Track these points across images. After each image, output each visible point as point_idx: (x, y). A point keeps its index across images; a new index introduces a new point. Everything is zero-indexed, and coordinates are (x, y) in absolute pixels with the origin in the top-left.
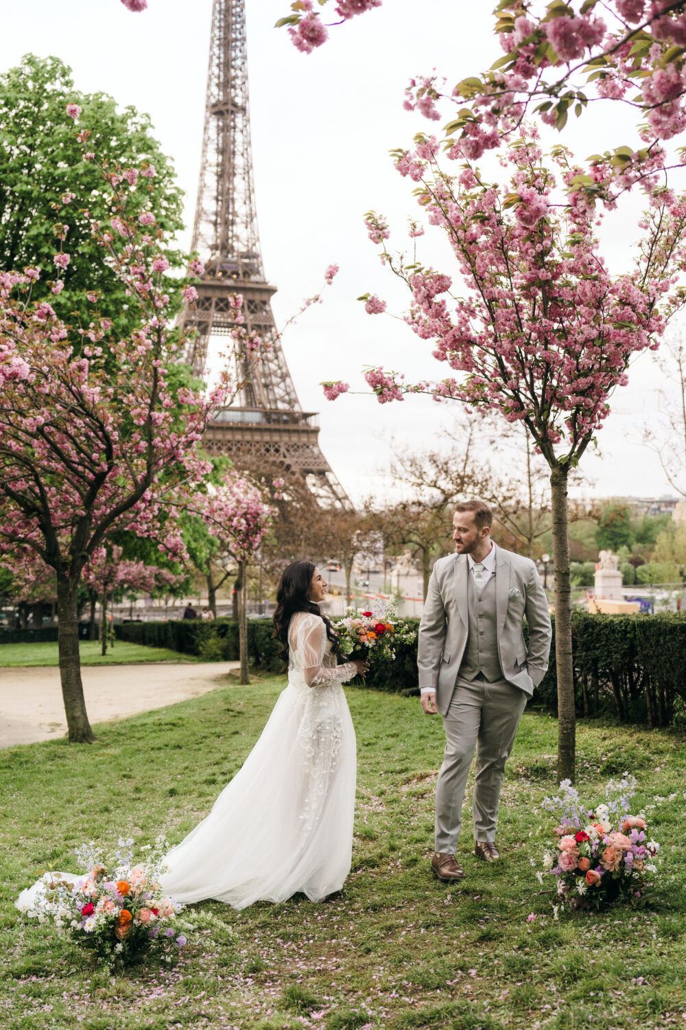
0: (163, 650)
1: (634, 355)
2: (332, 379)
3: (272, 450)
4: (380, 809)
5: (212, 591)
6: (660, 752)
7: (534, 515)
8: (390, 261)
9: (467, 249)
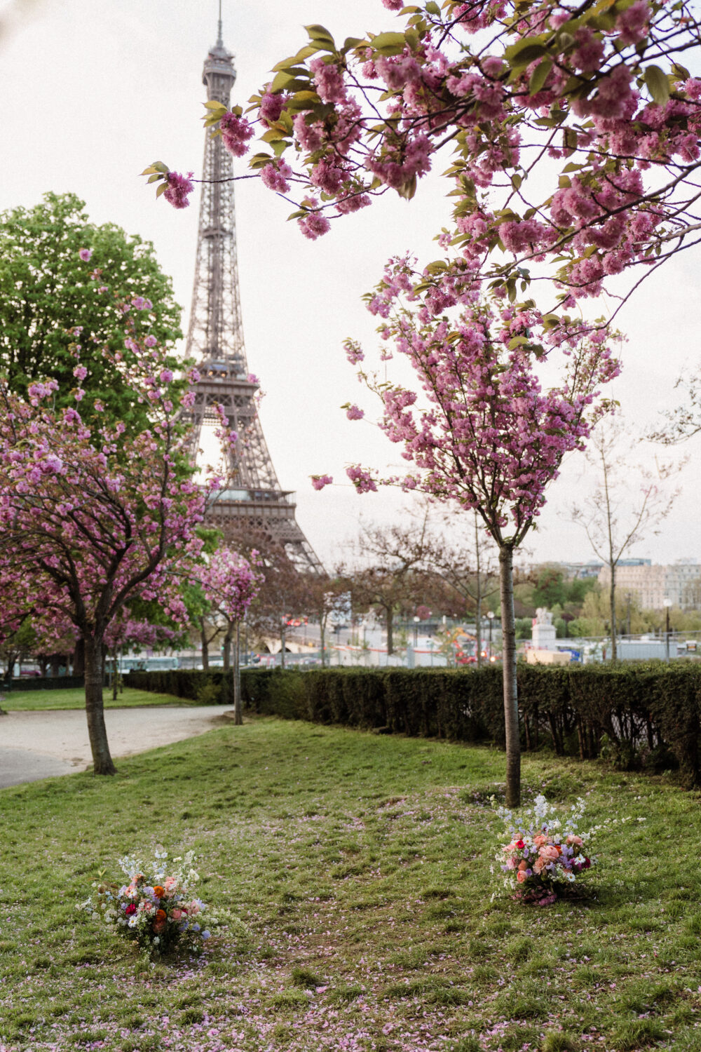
0: (165, 695)
1: (567, 454)
2: (320, 473)
3: (256, 524)
4: (361, 827)
5: (205, 644)
6: (590, 780)
7: (482, 578)
8: (366, 378)
9: (429, 370)
